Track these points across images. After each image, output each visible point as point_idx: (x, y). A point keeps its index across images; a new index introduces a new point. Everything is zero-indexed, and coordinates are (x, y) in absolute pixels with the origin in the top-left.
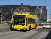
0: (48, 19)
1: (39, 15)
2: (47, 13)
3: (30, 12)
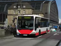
0: (59, 20)
1: (46, 13)
3: (32, 9)
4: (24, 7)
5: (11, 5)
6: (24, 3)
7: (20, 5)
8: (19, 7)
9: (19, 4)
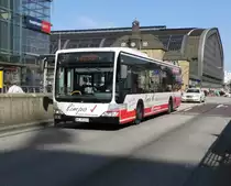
1: (195, 59)
2: (222, 53)
4: (145, 44)
5: (115, 39)
6: (145, 36)
7: (135, 40)
8: (133, 44)
9: (133, 36)
